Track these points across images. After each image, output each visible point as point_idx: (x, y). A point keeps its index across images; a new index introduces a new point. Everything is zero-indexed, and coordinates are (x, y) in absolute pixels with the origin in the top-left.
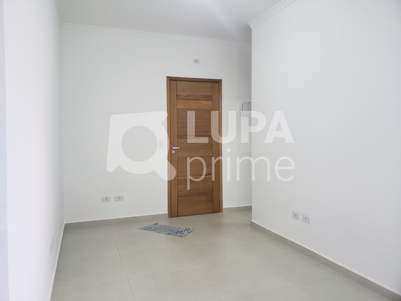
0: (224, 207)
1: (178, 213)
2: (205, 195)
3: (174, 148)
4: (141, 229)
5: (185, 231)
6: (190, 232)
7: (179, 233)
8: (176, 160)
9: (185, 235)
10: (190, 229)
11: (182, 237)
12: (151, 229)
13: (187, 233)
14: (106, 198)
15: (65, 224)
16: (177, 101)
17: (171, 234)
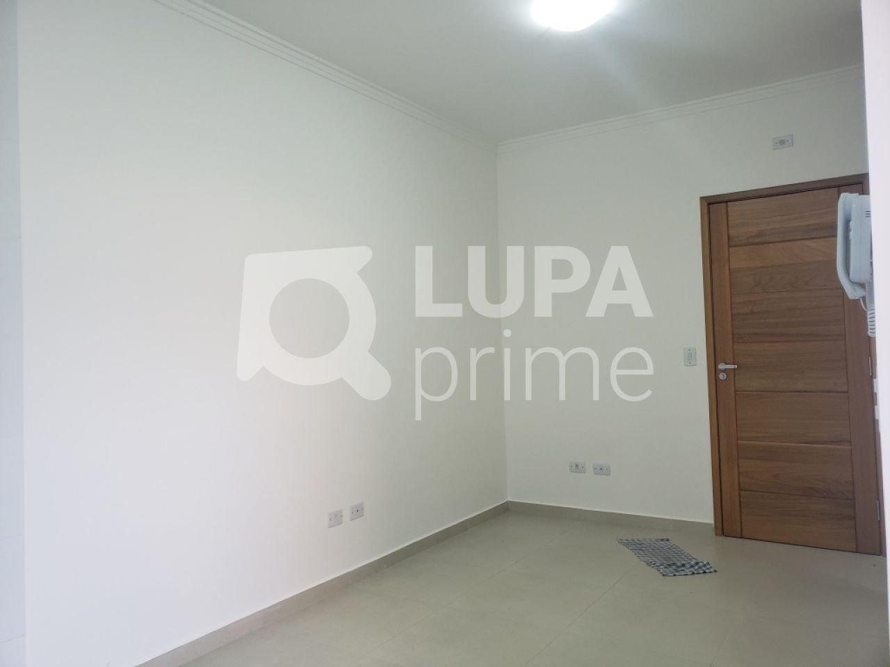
1: (742, 529)
3: (721, 366)
4: (621, 541)
5: (692, 567)
6: (702, 572)
7: (674, 567)
8: (733, 396)
9: (675, 575)
10: (708, 567)
11: (664, 575)
12: (637, 547)
13: (690, 571)
14: (577, 466)
15: (507, 502)
16: (729, 250)
17: (654, 564)
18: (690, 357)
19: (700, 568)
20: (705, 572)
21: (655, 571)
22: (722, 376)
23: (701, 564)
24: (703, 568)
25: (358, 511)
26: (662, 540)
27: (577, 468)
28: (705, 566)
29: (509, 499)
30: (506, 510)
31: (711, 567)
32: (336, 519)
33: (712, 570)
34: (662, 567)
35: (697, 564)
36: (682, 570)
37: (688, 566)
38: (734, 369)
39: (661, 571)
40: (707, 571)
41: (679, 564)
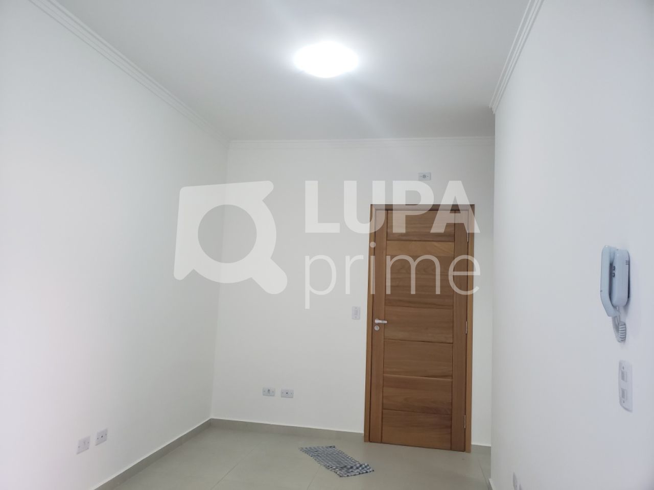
0: (473, 443)
1: (382, 436)
2: (435, 414)
3: (377, 321)
4: (302, 449)
5: (357, 468)
6: (364, 472)
7: (345, 469)
8: (382, 342)
9: (348, 476)
10: (368, 467)
11: (341, 476)
12: (314, 453)
13: (358, 472)
14: (269, 390)
15: (210, 420)
16: (386, 243)
17: (331, 468)
18: (356, 313)
19: (363, 469)
20: (367, 472)
21: (333, 473)
22: (377, 328)
23: (363, 466)
24: (365, 469)
25: (102, 437)
26: (331, 447)
27: (269, 392)
28: (366, 467)
29: (213, 417)
30: (211, 426)
31: (370, 468)
32: (84, 445)
33: (371, 470)
34: (337, 470)
35: (361, 466)
36: (352, 472)
37: (355, 468)
38: (385, 324)
39: (338, 473)
40: (368, 471)
41: (349, 467)
